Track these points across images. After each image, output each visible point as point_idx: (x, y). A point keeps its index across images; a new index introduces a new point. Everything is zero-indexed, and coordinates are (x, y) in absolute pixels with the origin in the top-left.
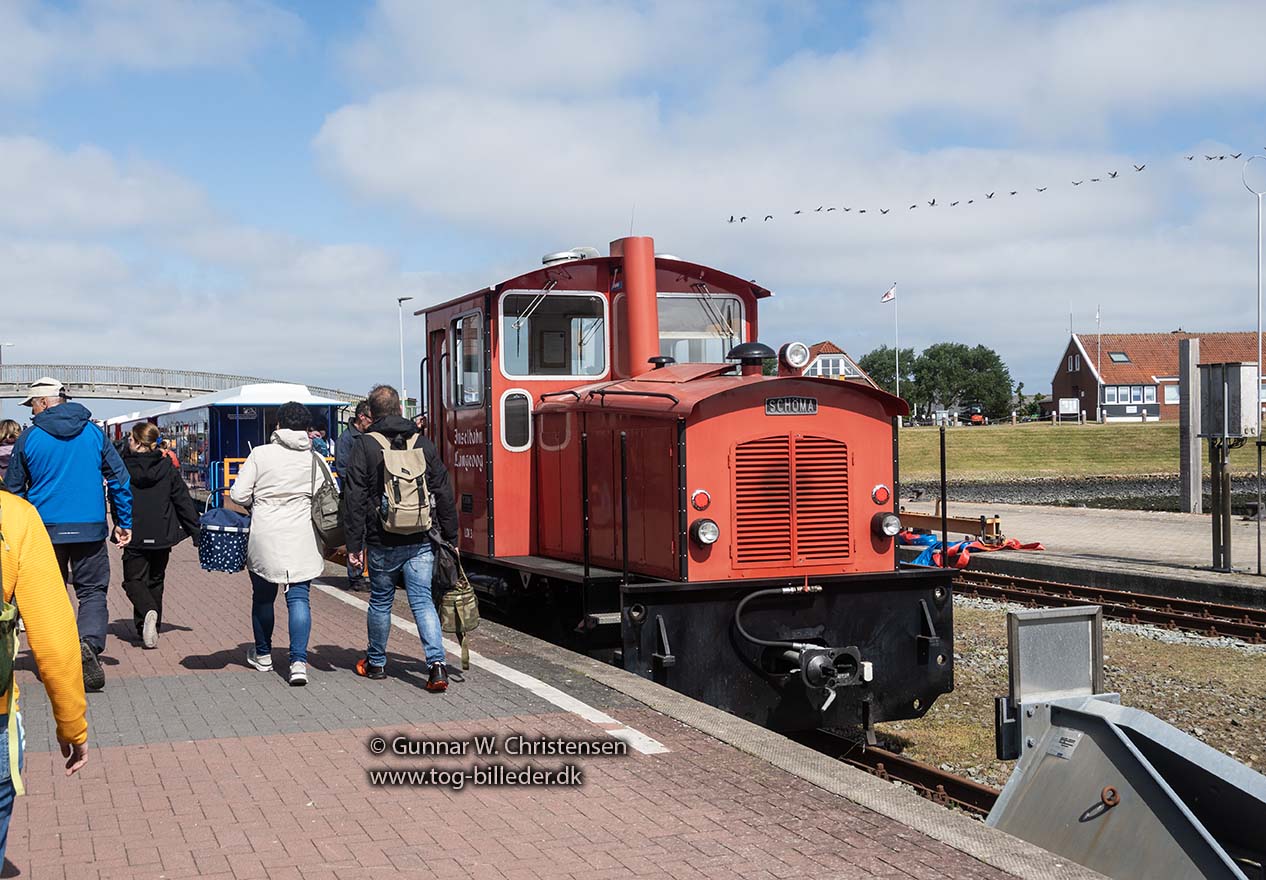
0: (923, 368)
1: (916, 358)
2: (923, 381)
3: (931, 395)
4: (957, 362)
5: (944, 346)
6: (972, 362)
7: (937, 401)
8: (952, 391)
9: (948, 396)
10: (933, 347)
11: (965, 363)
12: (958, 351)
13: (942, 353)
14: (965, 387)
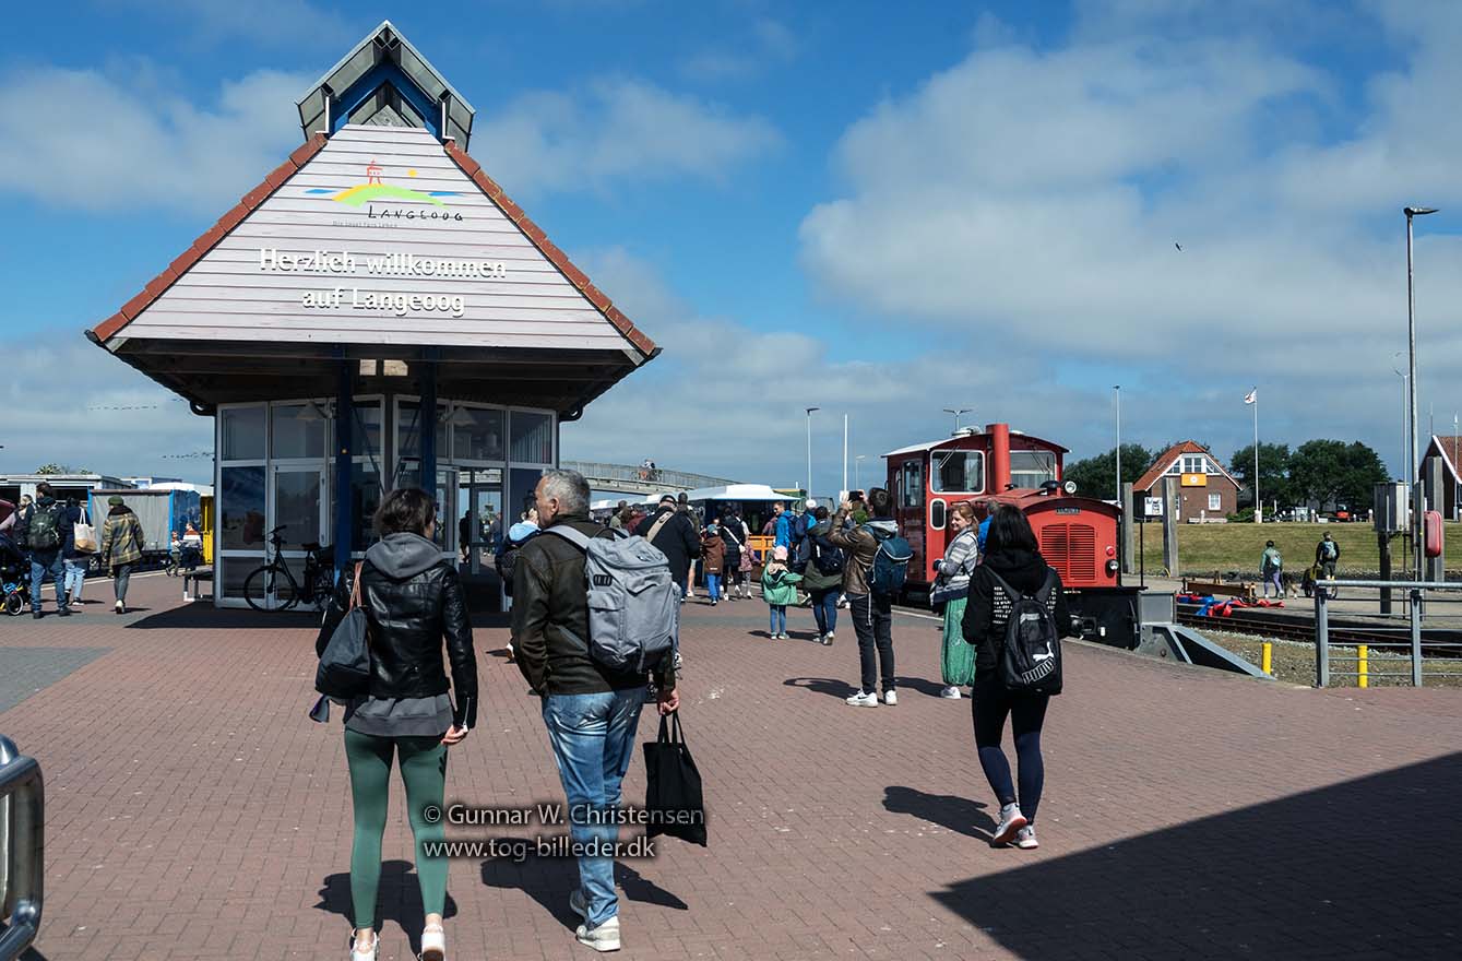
0: (1298, 464)
1: (1291, 454)
2: (1297, 478)
3: (1305, 491)
4: (1332, 459)
5: (1320, 443)
6: (1348, 459)
7: (1312, 498)
8: (1328, 488)
9: (1324, 493)
10: (1308, 443)
11: (1342, 460)
12: (1335, 448)
13: (1318, 449)
14: (1341, 484)
